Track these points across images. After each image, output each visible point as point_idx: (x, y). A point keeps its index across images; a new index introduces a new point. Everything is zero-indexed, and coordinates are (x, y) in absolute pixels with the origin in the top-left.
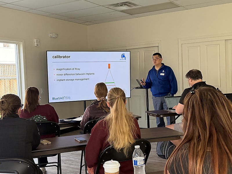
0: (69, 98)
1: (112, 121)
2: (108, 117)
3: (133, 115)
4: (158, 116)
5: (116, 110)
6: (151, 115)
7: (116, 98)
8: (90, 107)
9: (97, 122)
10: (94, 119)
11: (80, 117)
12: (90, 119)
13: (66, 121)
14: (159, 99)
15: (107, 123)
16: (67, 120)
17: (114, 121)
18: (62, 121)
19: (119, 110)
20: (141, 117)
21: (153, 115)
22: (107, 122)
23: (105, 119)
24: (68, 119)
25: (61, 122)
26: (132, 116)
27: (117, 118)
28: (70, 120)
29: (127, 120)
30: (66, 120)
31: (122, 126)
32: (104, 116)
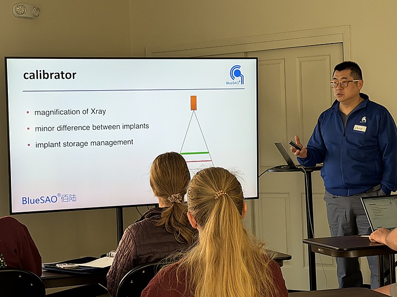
0: (73, 198)
1: (203, 268)
2: (191, 256)
3: (267, 251)
4: (340, 254)
5: (216, 234)
6: (319, 252)
7: (213, 200)
8: (136, 228)
9: (158, 270)
10: (147, 263)
11: (105, 256)
12: (136, 262)
13: (64, 269)
14: (345, 203)
15: (189, 274)
16: (67, 266)
17: (208, 270)
18: (52, 269)
19: (225, 235)
20: (290, 258)
21: (327, 252)
22: (189, 270)
23: (181, 262)
24: (68, 262)
25: (49, 271)
26: (265, 253)
27: (217, 261)
28: (77, 265)
29: (248, 265)
30: (62, 266)
31: (234, 282)
32: (180, 253)
